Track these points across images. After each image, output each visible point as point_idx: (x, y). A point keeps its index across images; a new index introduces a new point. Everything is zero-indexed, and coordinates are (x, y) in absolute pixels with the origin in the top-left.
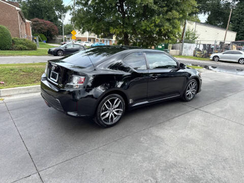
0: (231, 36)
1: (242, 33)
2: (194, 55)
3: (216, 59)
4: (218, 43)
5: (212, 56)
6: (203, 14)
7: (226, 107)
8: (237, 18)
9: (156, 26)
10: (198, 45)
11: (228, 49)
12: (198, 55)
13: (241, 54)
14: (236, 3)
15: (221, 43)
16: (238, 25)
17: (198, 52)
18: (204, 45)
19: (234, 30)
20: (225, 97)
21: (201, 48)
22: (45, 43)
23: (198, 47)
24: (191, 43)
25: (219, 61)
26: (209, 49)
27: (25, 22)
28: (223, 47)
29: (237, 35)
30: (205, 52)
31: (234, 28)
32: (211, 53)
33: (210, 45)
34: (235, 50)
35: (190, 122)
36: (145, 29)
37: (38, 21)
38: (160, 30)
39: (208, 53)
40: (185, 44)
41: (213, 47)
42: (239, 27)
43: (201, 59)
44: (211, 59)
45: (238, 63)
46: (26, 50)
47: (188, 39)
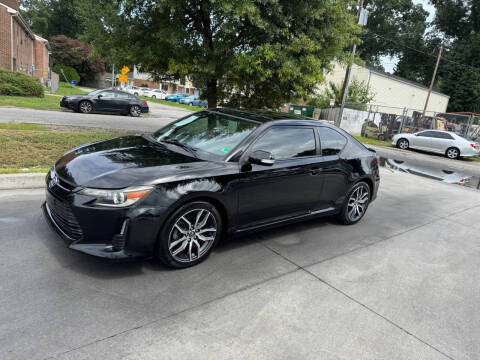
0: (438, 103)
1: (459, 98)
2: (362, 134)
3: (403, 144)
4: (410, 114)
5: (397, 137)
6: (389, 56)
7: (377, 267)
8: (451, 68)
9: (266, 65)
10: (372, 115)
11: (428, 127)
12: (370, 134)
13: (451, 138)
14: (452, 40)
15: (416, 114)
16: (454, 83)
17: (370, 128)
18: (384, 116)
19: (444, 91)
20: (385, 238)
21: (377, 121)
22: (74, 86)
23: (371, 118)
24: (359, 109)
25: (408, 149)
26: (392, 124)
27: (33, 39)
28: (419, 122)
29: (450, 101)
30: (385, 128)
31: (445, 88)
32: (396, 133)
33: (394, 116)
34: (441, 129)
35: (260, 314)
36: (243, 70)
37: (65, 41)
38: (275, 75)
39: (390, 132)
40: (346, 110)
41: (399, 120)
42: (454, 86)
43: (374, 141)
44: (394, 143)
45: (446, 156)
46: (18, 94)
47: (353, 100)
